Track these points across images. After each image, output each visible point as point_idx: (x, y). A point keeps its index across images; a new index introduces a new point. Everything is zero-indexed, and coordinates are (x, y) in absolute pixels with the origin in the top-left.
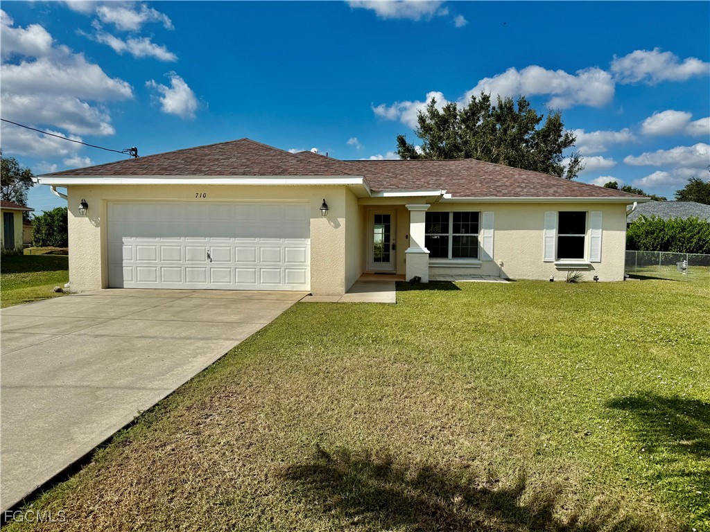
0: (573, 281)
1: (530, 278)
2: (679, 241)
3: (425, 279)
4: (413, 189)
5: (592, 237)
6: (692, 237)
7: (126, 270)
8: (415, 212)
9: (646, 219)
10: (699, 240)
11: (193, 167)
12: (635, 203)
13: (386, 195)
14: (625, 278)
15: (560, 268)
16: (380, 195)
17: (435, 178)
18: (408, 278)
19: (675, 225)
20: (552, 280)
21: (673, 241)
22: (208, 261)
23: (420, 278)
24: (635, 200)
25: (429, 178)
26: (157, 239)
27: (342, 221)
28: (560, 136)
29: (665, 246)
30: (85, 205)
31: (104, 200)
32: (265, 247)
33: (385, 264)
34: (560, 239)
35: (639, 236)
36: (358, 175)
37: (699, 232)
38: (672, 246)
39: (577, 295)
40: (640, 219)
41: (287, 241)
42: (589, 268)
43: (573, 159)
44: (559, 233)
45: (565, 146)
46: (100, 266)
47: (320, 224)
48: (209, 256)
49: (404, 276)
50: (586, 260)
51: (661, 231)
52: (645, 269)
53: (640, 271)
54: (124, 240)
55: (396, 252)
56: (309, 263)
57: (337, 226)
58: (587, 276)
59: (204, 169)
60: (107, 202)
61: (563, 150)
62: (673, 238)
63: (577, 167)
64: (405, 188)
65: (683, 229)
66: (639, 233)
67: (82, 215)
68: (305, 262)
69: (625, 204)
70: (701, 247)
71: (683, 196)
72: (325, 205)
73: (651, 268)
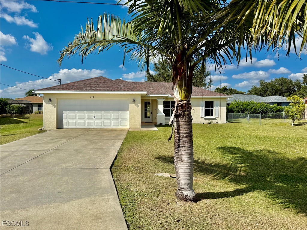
0: (210, 123)
1: (196, 123)
2: (248, 110)
3: (164, 124)
4: (159, 94)
5: (215, 109)
6: (252, 108)
7: (64, 122)
8: (160, 102)
9: (236, 102)
10: (254, 109)
11: (89, 88)
12: (229, 98)
13: (150, 96)
14: (226, 122)
15: (206, 119)
16: (148, 96)
17: (164, 89)
18: (158, 123)
19: (246, 104)
20: (203, 123)
21: (245, 109)
22: (94, 119)
23: (162, 123)
24: (229, 97)
25: (162, 89)
26: (76, 112)
27: (140, 105)
28: (205, 72)
29: (243, 111)
30: (50, 100)
31: (57, 98)
32: (114, 114)
33: (149, 119)
34: (206, 110)
35: (234, 108)
36: (145, 91)
37: (254, 106)
38: (245, 111)
39: (211, 127)
40: (234, 101)
41: (121, 112)
42: (215, 119)
43: (210, 80)
44: (205, 108)
45: (207, 76)
46: (56, 121)
47: (132, 106)
48: (94, 117)
49: (156, 123)
50: (214, 117)
51: (241, 106)
52: (236, 120)
53: (234, 120)
54: (64, 112)
55: (152, 115)
56: (128, 118)
57: (138, 107)
58: (214, 122)
59: (93, 88)
60: (57, 99)
61: (206, 77)
62: (245, 108)
63: (211, 83)
64: (157, 94)
65: (249, 105)
66: (234, 107)
67: (50, 103)
68: (127, 118)
69: (225, 98)
70: (255, 112)
71: (250, 93)
72: (134, 100)
73: (238, 119)
